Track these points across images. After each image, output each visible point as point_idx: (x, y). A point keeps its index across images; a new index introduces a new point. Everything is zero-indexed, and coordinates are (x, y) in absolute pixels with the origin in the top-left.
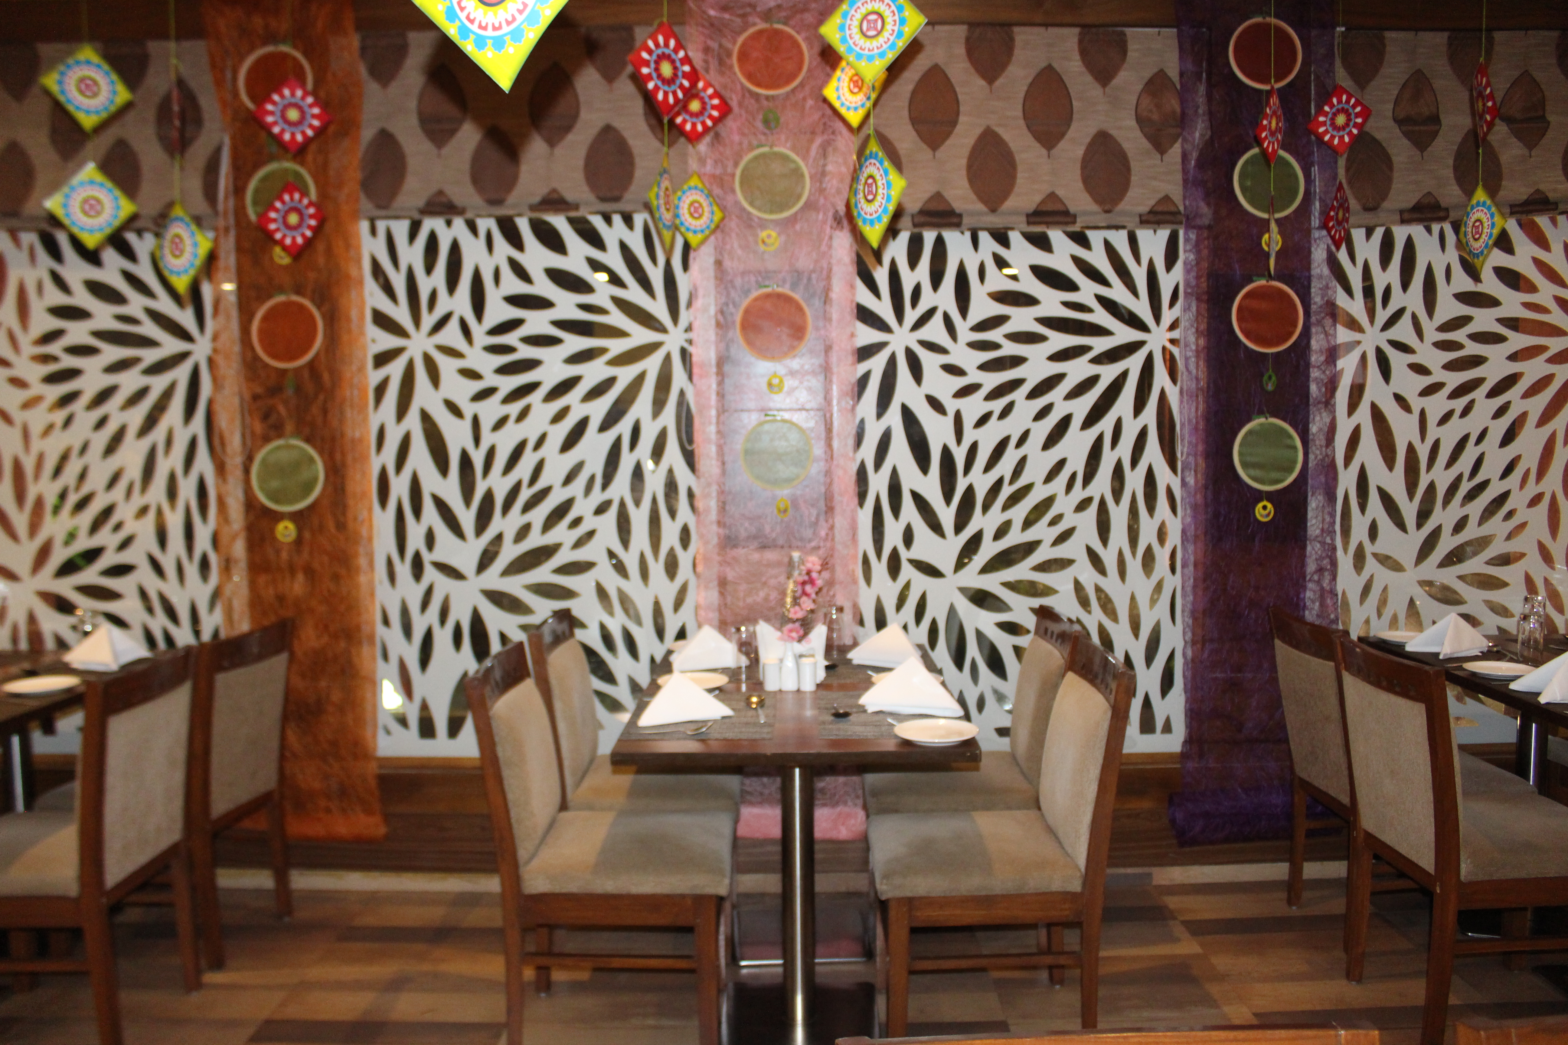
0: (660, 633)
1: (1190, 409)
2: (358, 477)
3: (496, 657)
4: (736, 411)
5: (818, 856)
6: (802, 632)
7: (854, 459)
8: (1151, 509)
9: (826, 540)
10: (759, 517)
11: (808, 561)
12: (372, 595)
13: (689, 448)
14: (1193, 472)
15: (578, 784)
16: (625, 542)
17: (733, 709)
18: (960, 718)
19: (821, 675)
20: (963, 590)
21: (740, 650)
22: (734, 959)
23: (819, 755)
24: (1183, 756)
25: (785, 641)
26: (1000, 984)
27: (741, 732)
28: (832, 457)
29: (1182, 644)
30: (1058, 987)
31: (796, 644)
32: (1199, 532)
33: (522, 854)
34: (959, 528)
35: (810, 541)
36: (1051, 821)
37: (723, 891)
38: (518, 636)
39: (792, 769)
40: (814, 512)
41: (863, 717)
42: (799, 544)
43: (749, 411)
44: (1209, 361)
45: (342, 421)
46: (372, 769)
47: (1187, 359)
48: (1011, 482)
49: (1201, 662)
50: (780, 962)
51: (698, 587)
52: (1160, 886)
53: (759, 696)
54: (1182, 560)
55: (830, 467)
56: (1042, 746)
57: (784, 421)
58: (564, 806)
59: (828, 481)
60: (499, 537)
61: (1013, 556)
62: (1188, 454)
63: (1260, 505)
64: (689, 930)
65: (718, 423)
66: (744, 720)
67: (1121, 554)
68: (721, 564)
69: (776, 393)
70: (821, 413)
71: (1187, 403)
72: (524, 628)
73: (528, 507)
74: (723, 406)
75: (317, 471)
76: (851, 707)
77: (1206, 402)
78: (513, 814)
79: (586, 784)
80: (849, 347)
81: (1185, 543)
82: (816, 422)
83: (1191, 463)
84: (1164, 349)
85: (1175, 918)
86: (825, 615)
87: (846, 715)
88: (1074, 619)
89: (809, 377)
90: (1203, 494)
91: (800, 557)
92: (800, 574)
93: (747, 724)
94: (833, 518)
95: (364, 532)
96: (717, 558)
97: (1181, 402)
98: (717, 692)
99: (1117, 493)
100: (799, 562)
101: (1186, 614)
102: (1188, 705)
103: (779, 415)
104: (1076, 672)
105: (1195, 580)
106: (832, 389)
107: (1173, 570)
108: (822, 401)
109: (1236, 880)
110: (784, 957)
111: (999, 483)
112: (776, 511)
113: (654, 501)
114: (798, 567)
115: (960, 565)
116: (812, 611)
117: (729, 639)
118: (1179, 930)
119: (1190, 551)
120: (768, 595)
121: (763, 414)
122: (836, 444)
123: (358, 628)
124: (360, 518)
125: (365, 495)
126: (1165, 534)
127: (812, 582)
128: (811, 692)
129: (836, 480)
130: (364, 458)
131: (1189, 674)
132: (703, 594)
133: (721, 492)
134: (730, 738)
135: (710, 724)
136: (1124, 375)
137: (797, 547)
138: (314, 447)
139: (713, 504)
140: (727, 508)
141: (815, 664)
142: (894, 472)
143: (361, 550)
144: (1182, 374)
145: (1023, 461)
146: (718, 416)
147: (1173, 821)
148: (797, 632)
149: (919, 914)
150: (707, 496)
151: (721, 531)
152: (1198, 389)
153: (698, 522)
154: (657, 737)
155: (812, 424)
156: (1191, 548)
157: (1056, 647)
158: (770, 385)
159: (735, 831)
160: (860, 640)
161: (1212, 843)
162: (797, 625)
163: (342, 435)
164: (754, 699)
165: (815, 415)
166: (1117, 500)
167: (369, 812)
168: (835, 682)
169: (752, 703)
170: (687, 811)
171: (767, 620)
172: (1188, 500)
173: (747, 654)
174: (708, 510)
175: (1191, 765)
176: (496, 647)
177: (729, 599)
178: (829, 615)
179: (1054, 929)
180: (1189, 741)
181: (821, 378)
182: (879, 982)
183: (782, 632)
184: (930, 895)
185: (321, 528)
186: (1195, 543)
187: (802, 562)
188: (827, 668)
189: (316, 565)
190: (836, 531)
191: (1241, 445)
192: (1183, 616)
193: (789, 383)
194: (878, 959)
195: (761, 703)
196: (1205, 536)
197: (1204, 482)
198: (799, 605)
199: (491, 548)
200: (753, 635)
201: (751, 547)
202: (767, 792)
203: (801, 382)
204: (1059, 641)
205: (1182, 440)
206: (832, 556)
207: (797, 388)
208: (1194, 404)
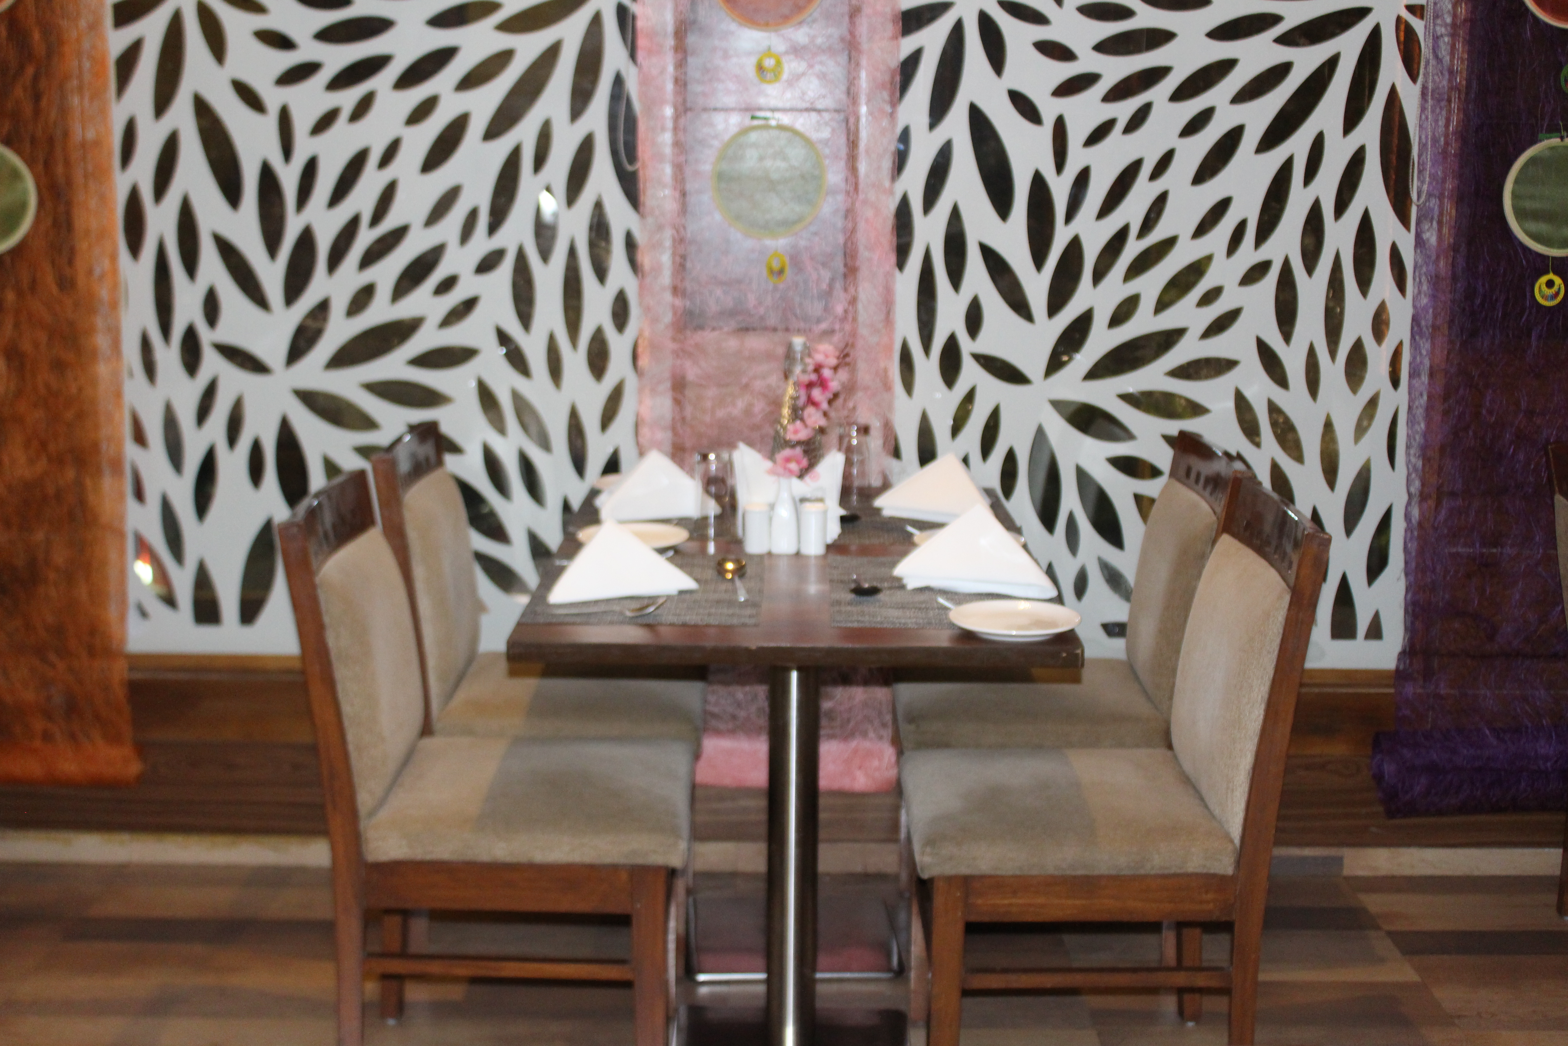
0: (579, 463)
1: (1436, 121)
2: (93, 203)
3: (317, 495)
4: (705, 110)
5: (823, 816)
6: (805, 462)
7: (891, 192)
8: (1364, 282)
9: (844, 319)
10: (739, 282)
11: (816, 351)
12: (118, 394)
13: (630, 168)
14: (1435, 224)
15: (449, 696)
16: (525, 315)
17: (697, 580)
18: (1051, 600)
19: (834, 530)
20: (1057, 405)
21: (707, 491)
22: (688, 971)
23: (830, 652)
24: (1399, 675)
25: (778, 475)
26: (1099, 1018)
27: (709, 615)
28: (856, 189)
29: (1405, 498)
30: (1190, 1024)
31: (795, 481)
32: (1439, 322)
33: (364, 799)
34: (1055, 305)
35: (819, 321)
36: (1187, 766)
37: (676, 861)
38: (351, 463)
39: (787, 671)
40: (826, 275)
41: (898, 596)
42: (802, 325)
43: (726, 110)
44: (1470, 42)
45: (64, 111)
46: (119, 672)
47: (1436, 38)
48: (1142, 234)
49: (1435, 529)
50: (762, 976)
51: (640, 391)
52: (1357, 878)
53: (737, 561)
54: (1410, 364)
55: (853, 204)
56: (1176, 650)
57: (781, 128)
58: (426, 729)
59: (850, 225)
60: (323, 307)
61: (1139, 354)
62: (1430, 195)
63: (1543, 279)
64: (622, 921)
65: (675, 129)
66: (716, 596)
67: (1312, 353)
68: (676, 354)
69: (770, 82)
70: (842, 116)
71: (1433, 111)
72: (364, 451)
73: (370, 258)
74: (685, 101)
75: (25, 192)
76: (882, 580)
77: (1464, 110)
78: (351, 736)
79: (461, 695)
80: (888, 10)
81: (1417, 338)
82: (833, 130)
83: (1432, 210)
84: (1399, 19)
85: (1378, 928)
86: (841, 438)
87: (873, 591)
88: (1234, 453)
89: (824, 58)
90: (1451, 260)
91: (805, 344)
92: (804, 371)
93: (718, 602)
94: (856, 286)
95: (104, 293)
96: (671, 345)
97: (1423, 109)
98: (671, 553)
99: (1311, 258)
100: (802, 353)
101: (1412, 452)
102: (1409, 596)
103: (774, 118)
104: (1235, 535)
105: (1430, 397)
106: (859, 77)
107: (1395, 382)
108: (843, 97)
109: (1476, 873)
110: (769, 970)
111: (1121, 237)
112: (765, 272)
113: (572, 253)
114: (802, 359)
115: (1055, 364)
116: (822, 431)
117: (691, 473)
118: (1383, 946)
119: (1424, 352)
120: (751, 405)
121: (748, 115)
122: (863, 167)
123: (95, 447)
124: (97, 271)
125: (104, 234)
126: (1387, 323)
127: (822, 383)
128: (816, 557)
129: (862, 226)
130: (102, 174)
131: (1413, 546)
132: (648, 402)
133: (679, 241)
134: (693, 623)
135: (661, 601)
136: (1332, 63)
137: (799, 330)
138: (19, 152)
139: (666, 259)
140: (689, 265)
141: (825, 512)
142: (955, 215)
143: (99, 322)
144: (1427, 63)
145: (1161, 200)
146: (677, 118)
147: (1378, 777)
148: (798, 462)
149: (980, 901)
150: (656, 246)
151: (678, 302)
152: (1451, 89)
153: (641, 287)
154: (578, 620)
155: (826, 133)
156: (1425, 346)
157: (1202, 496)
158: (760, 68)
159: (693, 773)
160: (893, 479)
161: (1440, 813)
162: (798, 451)
163: (66, 134)
164: (730, 566)
165: (832, 119)
166: (1310, 268)
167: (114, 739)
168: (854, 543)
169: (727, 571)
170: (619, 739)
171: (751, 444)
172: (1424, 269)
173: (718, 498)
174: (657, 269)
175: (1410, 689)
176: (317, 480)
177: (689, 411)
178: (846, 440)
179: (1187, 932)
180: (1408, 653)
181: (843, 59)
182: (915, 1008)
183: (774, 461)
184: (999, 873)
185: (34, 285)
186: (1433, 338)
187: (808, 351)
188: (843, 519)
189: (26, 346)
190: (860, 306)
191: (1517, 182)
192: (1408, 454)
193: (791, 66)
194: (913, 975)
195: (740, 571)
196: (1450, 328)
197: (1452, 240)
198: (802, 420)
199: (310, 323)
200: (728, 467)
201: (726, 329)
202: (742, 714)
203: (811, 66)
204: (1209, 489)
205: (1420, 172)
206: (853, 346)
207: (803, 74)
208: (1444, 113)
